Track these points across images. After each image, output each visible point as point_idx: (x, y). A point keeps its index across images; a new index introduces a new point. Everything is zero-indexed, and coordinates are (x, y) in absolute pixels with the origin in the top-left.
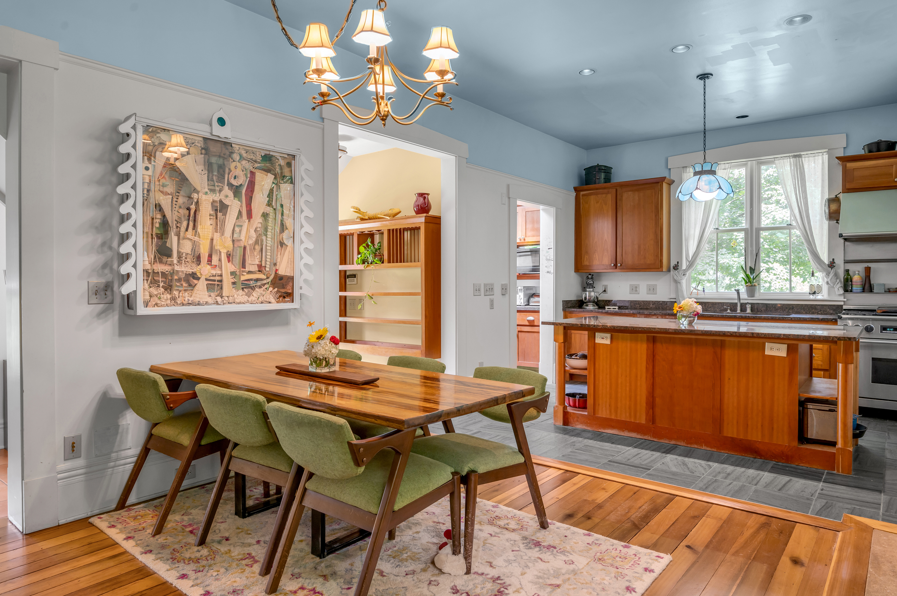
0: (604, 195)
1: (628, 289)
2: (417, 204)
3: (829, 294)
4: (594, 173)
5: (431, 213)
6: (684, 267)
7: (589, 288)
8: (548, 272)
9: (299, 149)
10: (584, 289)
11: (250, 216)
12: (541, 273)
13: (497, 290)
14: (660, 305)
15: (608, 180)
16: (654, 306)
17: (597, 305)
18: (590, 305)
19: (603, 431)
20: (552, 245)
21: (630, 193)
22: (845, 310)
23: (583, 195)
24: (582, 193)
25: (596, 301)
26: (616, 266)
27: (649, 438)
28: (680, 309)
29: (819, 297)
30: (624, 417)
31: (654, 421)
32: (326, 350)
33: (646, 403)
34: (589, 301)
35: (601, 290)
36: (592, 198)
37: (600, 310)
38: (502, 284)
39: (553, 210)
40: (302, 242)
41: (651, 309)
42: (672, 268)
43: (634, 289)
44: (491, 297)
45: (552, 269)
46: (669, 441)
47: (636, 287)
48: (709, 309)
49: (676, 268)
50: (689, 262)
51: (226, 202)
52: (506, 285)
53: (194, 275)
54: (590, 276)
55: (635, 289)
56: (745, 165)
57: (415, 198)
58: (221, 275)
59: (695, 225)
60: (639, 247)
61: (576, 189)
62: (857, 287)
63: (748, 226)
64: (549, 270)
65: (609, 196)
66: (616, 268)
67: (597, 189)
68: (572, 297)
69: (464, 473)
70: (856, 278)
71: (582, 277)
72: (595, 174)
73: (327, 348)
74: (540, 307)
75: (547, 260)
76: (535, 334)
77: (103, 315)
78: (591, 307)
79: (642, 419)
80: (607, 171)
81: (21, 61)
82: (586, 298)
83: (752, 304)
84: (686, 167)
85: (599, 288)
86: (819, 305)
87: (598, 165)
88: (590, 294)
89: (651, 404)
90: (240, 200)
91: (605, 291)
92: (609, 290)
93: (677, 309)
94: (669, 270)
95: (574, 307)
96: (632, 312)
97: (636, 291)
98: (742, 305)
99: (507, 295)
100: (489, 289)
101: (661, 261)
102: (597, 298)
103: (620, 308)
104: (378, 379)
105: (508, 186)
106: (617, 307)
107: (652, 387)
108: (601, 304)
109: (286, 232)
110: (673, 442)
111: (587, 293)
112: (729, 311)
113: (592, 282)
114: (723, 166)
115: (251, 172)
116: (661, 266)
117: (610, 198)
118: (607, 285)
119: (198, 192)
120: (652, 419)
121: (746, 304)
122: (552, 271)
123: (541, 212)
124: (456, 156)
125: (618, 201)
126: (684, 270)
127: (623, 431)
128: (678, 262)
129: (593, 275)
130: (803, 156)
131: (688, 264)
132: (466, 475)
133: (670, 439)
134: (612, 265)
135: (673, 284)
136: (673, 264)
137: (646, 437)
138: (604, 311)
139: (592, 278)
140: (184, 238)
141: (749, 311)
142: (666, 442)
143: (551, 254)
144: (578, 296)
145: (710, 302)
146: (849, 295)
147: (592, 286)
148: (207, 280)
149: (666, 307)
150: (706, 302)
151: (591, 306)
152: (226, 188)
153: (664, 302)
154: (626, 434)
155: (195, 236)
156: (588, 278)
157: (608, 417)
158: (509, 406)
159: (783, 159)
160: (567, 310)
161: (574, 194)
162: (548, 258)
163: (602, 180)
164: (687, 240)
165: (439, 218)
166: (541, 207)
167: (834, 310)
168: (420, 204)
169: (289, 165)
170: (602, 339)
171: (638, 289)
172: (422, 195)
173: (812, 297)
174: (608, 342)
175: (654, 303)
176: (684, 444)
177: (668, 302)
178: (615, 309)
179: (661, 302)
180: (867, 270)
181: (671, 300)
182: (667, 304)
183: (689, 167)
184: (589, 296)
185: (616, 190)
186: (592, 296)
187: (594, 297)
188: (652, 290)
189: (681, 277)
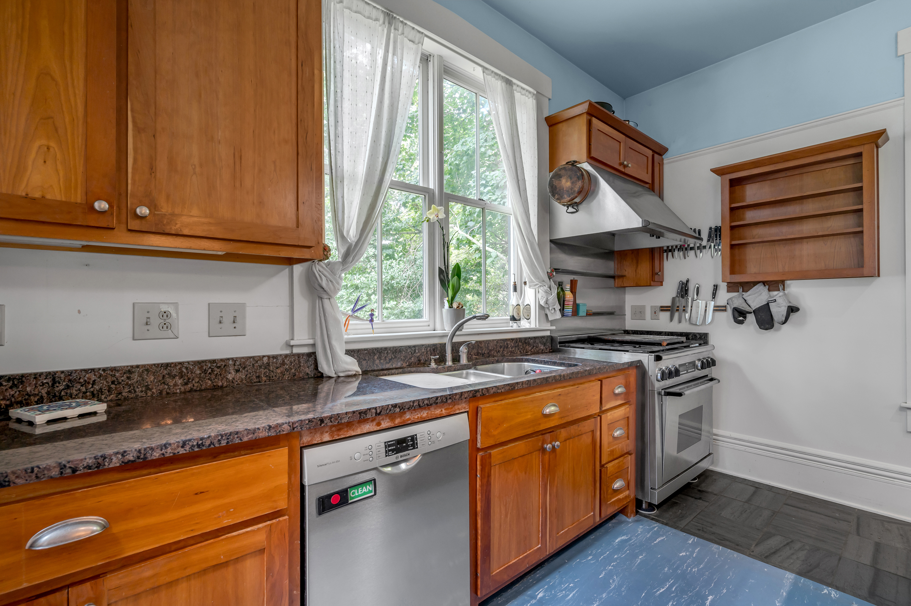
3: (539, 319)
14: (263, 371)
16: (242, 375)
22: (557, 343)
29: (524, 324)
43: (156, 321)
47: (164, 315)
48: (388, 366)
55: (161, 321)
62: (569, 310)
63: (433, 184)
70: (569, 296)
83: (465, 342)
86: (532, 338)
97: (163, 330)
98: (452, 344)
112: (433, 365)
114: (412, 34)
130: (514, 87)
135: (301, 303)
141: (464, 359)
145: (390, 348)
146: (564, 318)
150: (381, 349)
153: (275, 357)
159: (495, 78)
167: (544, 344)
171: (169, 321)
173: (514, 326)
175: (241, 364)
177: (286, 356)
178: (94, 414)
179: (265, 360)
180: (573, 284)
181: (296, 351)
182: (283, 364)
188: (232, 322)
189: (337, 283)
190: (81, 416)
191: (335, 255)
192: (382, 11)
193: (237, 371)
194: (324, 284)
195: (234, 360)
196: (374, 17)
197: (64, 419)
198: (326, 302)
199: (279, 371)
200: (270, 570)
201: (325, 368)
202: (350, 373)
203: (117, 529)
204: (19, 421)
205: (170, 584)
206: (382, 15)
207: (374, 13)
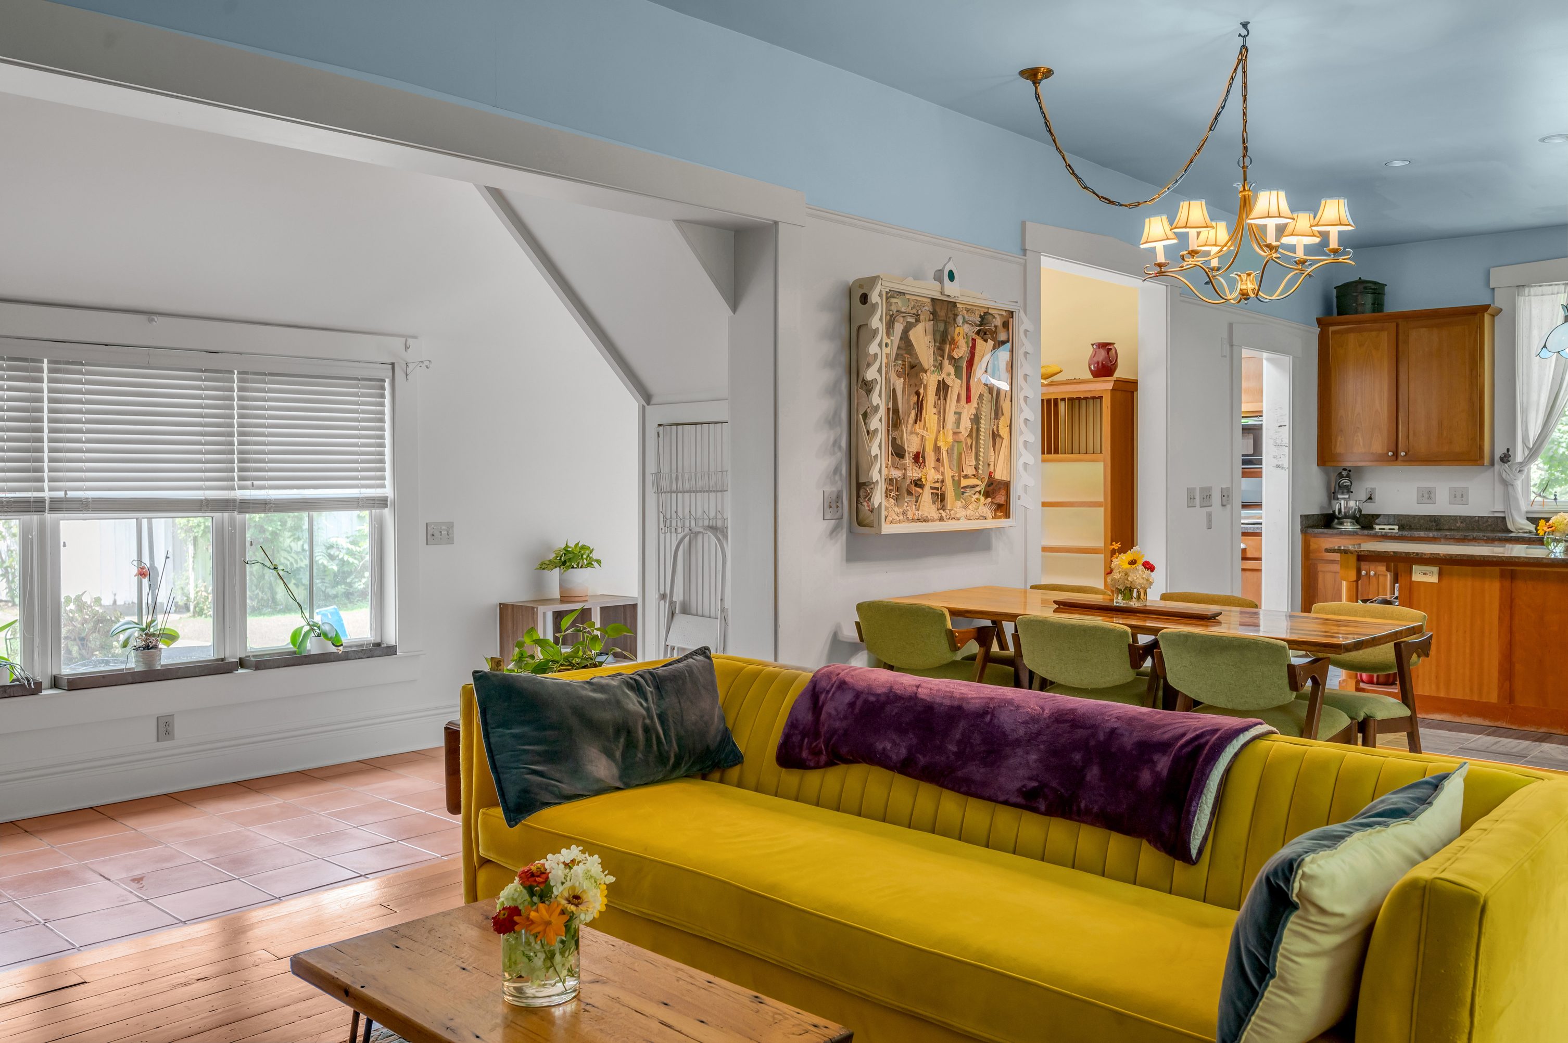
0: (1374, 334)
1: (1414, 496)
2: (1096, 359)
4: (1355, 294)
5: (1119, 374)
6: (1519, 458)
7: (1343, 493)
8: (1278, 466)
9: (1017, 302)
10: (1332, 496)
11: (968, 400)
12: (1264, 466)
13: (1216, 499)
14: (1476, 523)
15: (1378, 305)
16: (1463, 525)
17: (1358, 522)
18: (1347, 522)
19: (1426, 716)
20: (1286, 420)
21: (1423, 330)
23: (1334, 332)
24: (1331, 329)
25: (1358, 515)
26: (1396, 455)
27: (1504, 725)
28: (1550, 529)
30: (1459, 693)
31: (1511, 698)
32: (1143, 578)
33: (1500, 672)
34: (1346, 517)
35: (1364, 497)
36: (1352, 337)
37: (1366, 532)
38: (1222, 489)
39: (1287, 360)
40: (1021, 433)
41: (1458, 529)
42: (1497, 458)
43: (1426, 496)
44: (1208, 509)
45: (1286, 462)
46: (1538, 729)
47: (1430, 492)
49: (1506, 458)
50: (1530, 450)
51: (949, 382)
52: (1228, 489)
53: (918, 484)
54: (1344, 473)
55: (1428, 495)
57: (1090, 351)
58: (942, 481)
59: (1540, 386)
60: (1440, 424)
61: (1319, 321)
64: (1280, 463)
65: (1384, 336)
66: (1397, 458)
67: (1359, 322)
68: (1314, 510)
69: (1360, 719)
71: (1327, 473)
72: (1357, 296)
73: (1144, 576)
74: (1263, 526)
75: (1277, 445)
76: (1255, 574)
77: (835, 533)
78: (1348, 526)
79: (1493, 698)
80: (1377, 291)
81: (776, 223)
82: (1340, 510)
84: (1523, 286)
85: (1361, 490)
87: (1360, 282)
88: (1346, 504)
89: (1507, 672)
90: (961, 379)
91: (1370, 498)
92: (1377, 497)
93: (1545, 528)
94: (1492, 464)
95: (1317, 527)
96: (1431, 534)
97: (1430, 498)
99: (1229, 507)
100: (1206, 496)
101: (1481, 449)
102: (1360, 511)
103: (1401, 528)
104: (1220, 614)
105: (1231, 326)
106: (1396, 527)
107: (1509, 646)
108: (1366, 522)
109: (1002, 418)
110: (1543, 730)
111: (1342, 502)
113: (1349, 484)
115: (973, 339)
116: (1482, 457)
117: (1385, 338)
118: (1375, 488)
119: (926, 372)
120: (1509, 695)
122: (1286, 465)
123: (1265, 362)
124: (1167, 286)
125: (1400, 345)
126: (1521, 463)
127: (1460, 715)
128: (1508, 450)
129: (1350, 471)
131: (1527, 452)
132: (1362, 721)
133: (1539, 725)
134: (1390, 454)
135: (1499, 488)
136: (1499, 452)
137: (1498, 724)
138: (1372, 532)
139: (1348, 476)
140: (912, 433)
142: (1533, 730)
143: (1285, 435)
144: (1322, 508)
147: (1348, 490)
148: (932, 488)
149: (1487, 527)
151: (1349, 524)
152: (946, 362)
153: (1483, 517)
154: (1465, 719)
155: (924, 430)
156: (1340, 476)
157: (1434, 694)
158: (1397, 646)
160: (1310, 530)
161: (1317, 330)
162: (1279, 442)
163: (1369, 306)
164: (1525, 412)
165: (1135, 383)
166: (1265, 355)
168: (1100, 359)
169: (1006, 325)
170: (1424, 576)
171: (1432, 496)
172: (1106, 347)
174: (1434, 579)
175: (1464, 519)
176: (1563, 732)
177: (1489, 517)
178: (1394, 529)
179: (1477, 518)
181: (1495, 514)
182: (1487, 521)
183: (1529, 286)
184: (1345, 508)
185: (1397, 326)
186: (1352, 508)
187: (1355, 510)
188: (1459, 496)
189: (1514, 476)
190: (1390, 529)
192: (1563, 284)
193: (1462, 523)
194: (1509, 475)
195: (1460, 517)
196: (1556, 292)
197: (1385, 529)
198: (1509, 488)
199: (1484, 525)
201: (1510, 526)
202: (1525, 531)
204: (1375, 528)
206: (1563, 287)
207: (1556, 289)
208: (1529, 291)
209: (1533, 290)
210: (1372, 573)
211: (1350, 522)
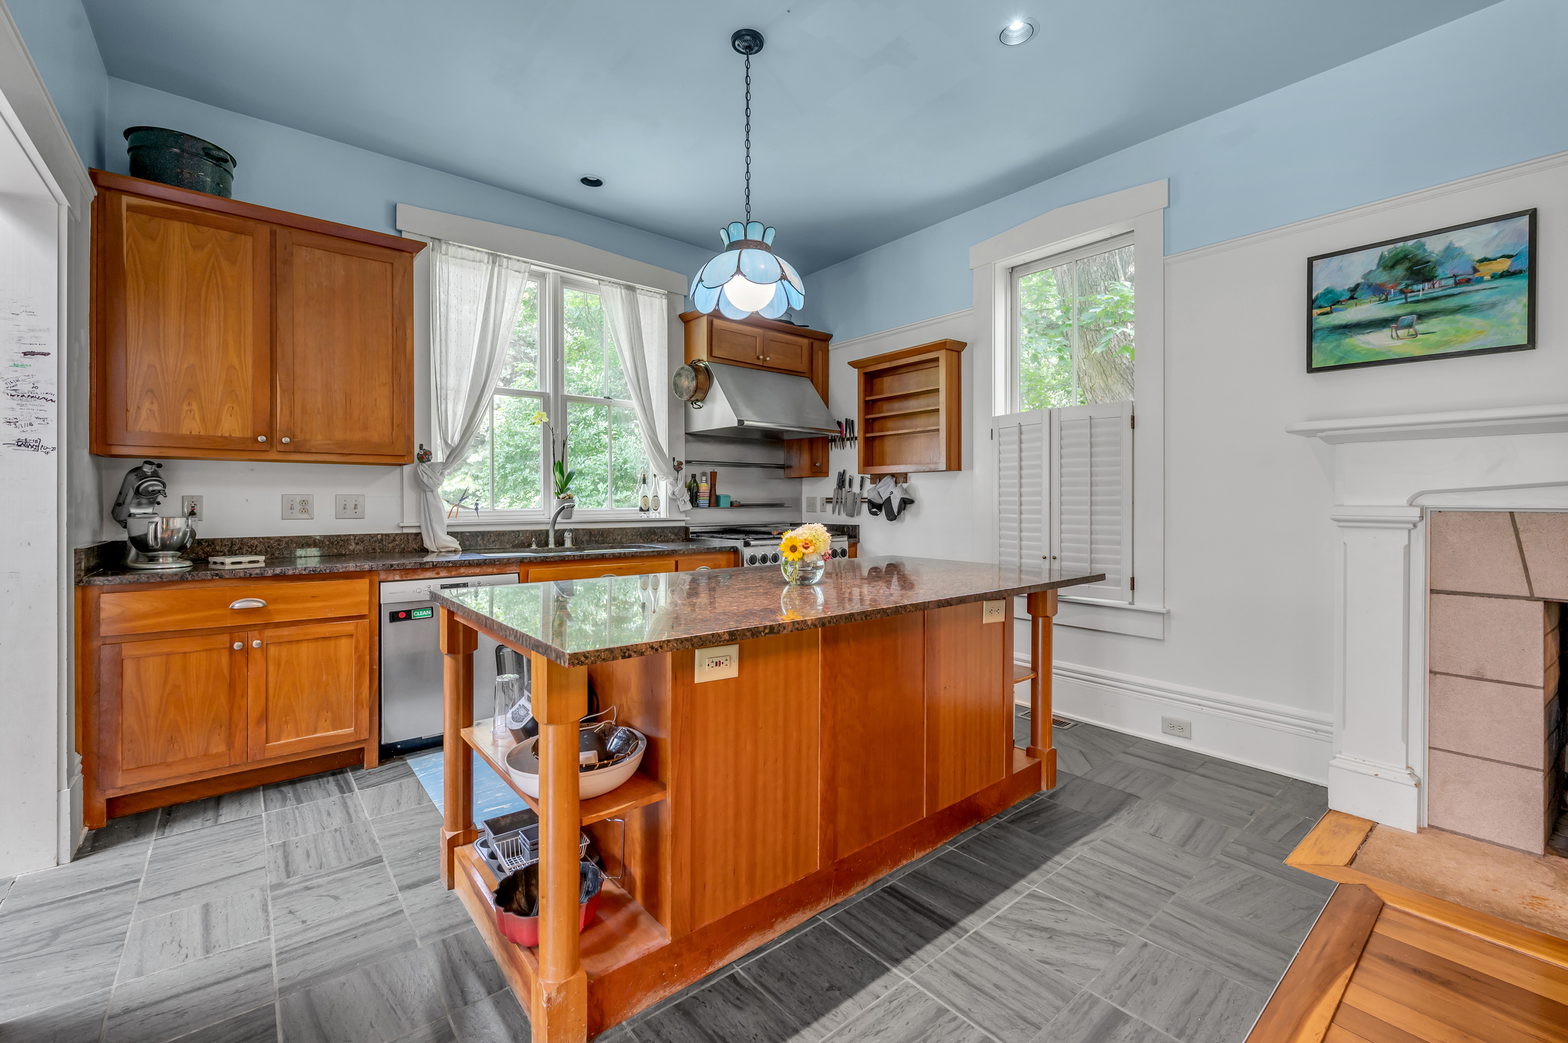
1: (275, 507)
3: (670, 510)
10: (119, 510)
14: (377, 545)
15: (220, 187)
16: (360, 547)
18: (163, 557)
20: (50, 343)
22: (692, 533)
23: (130, 209)
24: (125, 199)
25: (186, 543)
26: (272, 441)
27: (828, 904)
29: (652, 515)
31: (835, 850)
33: (822, 814)
34: (165, 547)
35: (182, 510)
39: (57, 213)
41: (353, 556)
43: (297, 507)
46: (864, 884)
47: (304, 502)
48: (491, 546)
49: (425, 457)
50: (455, 448)
54: (147, 469)
55: (301, 507)
56: (542, 276)
61: (93, 179)
62: (703, 500)
63: (549, 389)
65: (246, 242)
67: (189, 206)
70: (704, 487)
71: (99, 469)
75: (17, 395)
78: (169, 564)
79: (815, 862)
80: (219, 161)
82: (154, 536)
83: (571, 530)
84: (439, 240)
86: (659, 528)
88: (165, 523)
89: (830, 809)
91: (195, 513)
92: (206, 510)
97: (304, 510)
98: (556, 532)
101: (410, 441)
102: (193, 534)
106: (259, 558)
107: (832, 762)
110: (869, 882)
111: (157, 521)
112: (534, 547)
114: (517, 265)
116: (412, 451)
120: (834, 847)
121: (564, 531)
122: (50, 440)
125: (279, 265)
126: (443, 464)
129: (159, 466)
130: (638, 291)
131: (449, 451)
134: (262, 438)
135: (410, 496)
138: (222, 572)
139: (153, 473)
141: (568, 544)
143: (47, 374)
144: (102, 533)
145: (493, 532)
146: (697, 510)
149: (394, 548)
150: (484, 532)
151: (170, 559)
153: (388, 535)
159: (612, 286)
160: (89, 579)
161: (92, 191)
162: (25, 388)
164: (442, 398)
167: (676, 535)
170: (714, 668)
171: (307, 507)
173: (644, 516)
174: (730, 671)
175: (360, 539)
177: (397, 534)
178: (258, 562)
179: (379, 537)
180: (714, 475)
181: (405, 531)
182: (394, 540)
183: (447, 243)
184: (163, 531)
185: (273, 234)
186: (179, 530)
187: (185, 534)
188: (353, 509)
189: (438, 479)
190: (250, 562)
191: (439, 456)
193: (357, 544)
194: (425, 479)
195: (355, 536)
197: (240, 563)
198: (429, 494)
199: (390, 545)
200: (356, 648)
201: (428, 544)
202: (450, 549)
203: (271, 607)
204: (215, 563)
205: (298, 641)
206: (486, 257)
207: (478, 256)
208: (447, 249)
209: (452, 250)
210: (256, 643)
211: (173, 557)
